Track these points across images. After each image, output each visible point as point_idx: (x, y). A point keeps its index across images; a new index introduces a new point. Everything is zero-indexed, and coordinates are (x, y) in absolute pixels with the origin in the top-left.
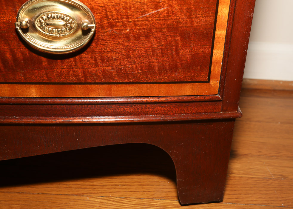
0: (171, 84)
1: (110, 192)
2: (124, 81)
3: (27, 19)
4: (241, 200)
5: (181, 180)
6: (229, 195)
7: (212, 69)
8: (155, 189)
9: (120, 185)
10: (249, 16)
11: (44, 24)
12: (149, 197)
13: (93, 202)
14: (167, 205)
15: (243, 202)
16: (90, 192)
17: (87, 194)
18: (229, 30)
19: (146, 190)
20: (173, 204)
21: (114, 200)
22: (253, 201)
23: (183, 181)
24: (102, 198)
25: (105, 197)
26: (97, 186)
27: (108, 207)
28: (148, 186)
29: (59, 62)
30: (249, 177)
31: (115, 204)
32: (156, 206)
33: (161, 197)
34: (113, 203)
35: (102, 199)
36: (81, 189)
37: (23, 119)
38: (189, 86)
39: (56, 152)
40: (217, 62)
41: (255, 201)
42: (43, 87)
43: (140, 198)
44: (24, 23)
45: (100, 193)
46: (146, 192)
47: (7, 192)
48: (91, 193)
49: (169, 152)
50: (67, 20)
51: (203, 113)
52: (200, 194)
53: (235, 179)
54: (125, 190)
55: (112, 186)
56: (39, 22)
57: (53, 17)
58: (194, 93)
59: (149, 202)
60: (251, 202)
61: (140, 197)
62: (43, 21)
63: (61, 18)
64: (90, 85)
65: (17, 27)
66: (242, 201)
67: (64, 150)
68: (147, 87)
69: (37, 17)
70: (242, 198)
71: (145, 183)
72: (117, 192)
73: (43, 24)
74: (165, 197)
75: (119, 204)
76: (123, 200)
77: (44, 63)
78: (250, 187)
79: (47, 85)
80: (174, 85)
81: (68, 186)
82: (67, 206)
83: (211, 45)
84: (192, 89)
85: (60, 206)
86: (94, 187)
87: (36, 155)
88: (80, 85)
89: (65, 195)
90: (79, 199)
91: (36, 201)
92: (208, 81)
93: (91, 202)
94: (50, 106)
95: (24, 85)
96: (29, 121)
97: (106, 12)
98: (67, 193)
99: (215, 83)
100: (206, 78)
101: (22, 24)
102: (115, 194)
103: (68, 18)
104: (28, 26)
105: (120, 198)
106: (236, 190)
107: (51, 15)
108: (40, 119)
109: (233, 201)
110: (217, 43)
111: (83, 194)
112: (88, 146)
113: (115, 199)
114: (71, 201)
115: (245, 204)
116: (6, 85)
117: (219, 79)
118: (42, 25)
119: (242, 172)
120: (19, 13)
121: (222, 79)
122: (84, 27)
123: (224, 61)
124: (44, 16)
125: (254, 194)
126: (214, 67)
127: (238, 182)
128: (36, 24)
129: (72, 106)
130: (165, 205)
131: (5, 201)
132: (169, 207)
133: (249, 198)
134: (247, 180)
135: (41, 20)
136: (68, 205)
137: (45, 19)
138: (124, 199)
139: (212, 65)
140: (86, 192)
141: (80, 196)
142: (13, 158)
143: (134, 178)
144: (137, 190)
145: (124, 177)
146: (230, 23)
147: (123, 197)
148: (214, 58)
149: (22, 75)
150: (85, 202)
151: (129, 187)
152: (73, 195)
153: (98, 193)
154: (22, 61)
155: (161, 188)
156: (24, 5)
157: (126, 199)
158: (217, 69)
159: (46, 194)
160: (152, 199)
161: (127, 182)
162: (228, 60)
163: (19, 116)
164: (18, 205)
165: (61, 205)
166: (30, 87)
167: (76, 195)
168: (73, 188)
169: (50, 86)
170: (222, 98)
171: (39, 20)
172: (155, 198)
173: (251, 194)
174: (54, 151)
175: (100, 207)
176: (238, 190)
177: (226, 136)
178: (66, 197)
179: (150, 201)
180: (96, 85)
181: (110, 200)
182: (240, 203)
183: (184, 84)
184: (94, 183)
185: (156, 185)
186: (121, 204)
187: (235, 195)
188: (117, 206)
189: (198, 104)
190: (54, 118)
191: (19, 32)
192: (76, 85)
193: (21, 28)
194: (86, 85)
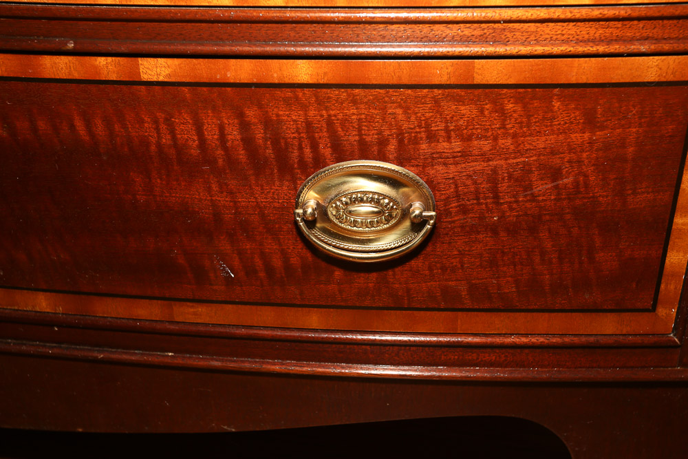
2: (482, 306)
7: (663, 286)
40: (673, 275)
44: (309, 211)
49: (563, 436)
58: (622, 330)
65: (298, 219)
69: (333, 199)
77: (337, 273)
84: (618, 323)
97: (455, 188)
99: (668, 313)
100: (648, 303)
101: (306, 213)
103: (386, 201)
104: (316, 216)
117: (678, 306)
121: (684, 307)
122: (415, 217)
126: (667, 284)
139: (663, 281)
148: (668, 267)
149: (297, 292)
154: (299, 270)
156: (311, 179)
158: (672, 287)
170: (680, 342)
180: (429, 312)
191: (300, 226)
192: (392, 312)
193: (303, 220)
194: (411, 312)
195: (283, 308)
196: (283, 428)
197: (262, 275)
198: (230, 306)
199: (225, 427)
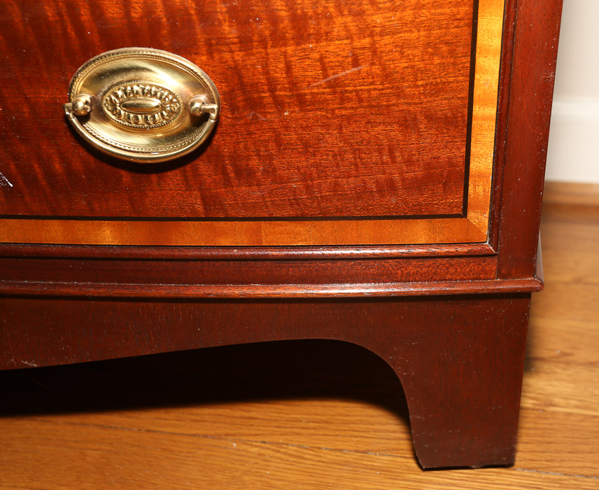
0: (382, 221)
1: (281, 435)
2: (286, 214)
3: (86, 97)
4: (558, 465)
5: (418, 417)
6: (533, 452)
7: (471, 188)
8: (375, 431)
9: (304, 420)
10: (545, 79)
11: (120, 106)
12: (361, 449)
13: (243, 453)
14: (394, 468)
15: (560, 469)
16: (241, 431)
17: (234, 435)
18: (501, 108)
19: (356, 434)
20: (408, 467)
21: (286, 451)
22: (584, 467)
23: (424, 419)
24: (264, 445)
25: (271, 443)
26: (257, 421)
27: (273, 464)
28: (361, 426)
29: (154, 177)
30: (586, 416)
31: (287, 460)
32: (371, 469)
33: (384, 450)
34: (283, 456)
35: (263, 448)
36: (224, 425)
37: (91, 286)
38: (421, 225)
39: (158, 352)
40: (481, 175)
41: (588, 467)
42: (125, 225)
43: (340, 450)
44: (80, 105)
45: (261, 435)
46: (355, 437)
47: (81, 424)
48: (243, 435)
49: (389, 359)
50: (164, 97)
51: (456, 280)
52: (462, 449)
53: (555, 418)
54: (313, 431)
55: (287, 421)
56: (109, 102)
57: (135, 92)
58: (435, 239)
59: (358, 459)
60: (579, 471)
61: (341, 447)
62: (117, 101)
63: (151, 93)
64: (217, 222)
65: (67, 113)
66: (559, 467)
67: (173, 348)
68: (332, 227)
69: (106, 92)
70: (561, 461)
71: (357, 418)
72: (296, 434)
73: (118, 105)
74: (393, 449)
75: (294, 459)
76: (305, 451)
77: (124, 179)
78: (584, 437)
79: (132, 222)
80: (390, 222)
81: (198, 418)
82: (190, 459)
83: (465, 139)
84: (430, 231)
85: (176, 457)
86: (252, 422)
87: (119, 357)
88: (198, 222)
89: (190, 435)
90: (216, 446)
91: (133, 446)
92: (465, 214)
93: (239, 453)
94: (141, 263)
95: (90, 222)
96: (101, 291)
97: (239, 79)
98: (194, 432)
99: (480, 219)
100: (459, 208)
101: (77, 107)
102: (290, 438)
103: (166, 93)
104: (88, 111)
105: (300, 447)
106: (550, 443)
107: (132, 88)
108: (123, 288)
109: (540, 466)
110: (479, 137)
111: (227, 435)
112: (220, 343)
113: (289, 449)
114: (200, 449)
115: (566, 475)
116: (56, 222)
117: (488, 210)
118: (116, 109)
119: (574, 402)
120: (72, 85)
121: (494, 211)
122: (194, 110)
123: (495, 174)
124: (119, 90)
125: (591, 453)
126: (475, 186)
127: (559, 424)
128: (105, 105)
129: (184, 263)
130: (391, 468)
131: (75, 442)
132: (397, 472)
133: (577, 461)
134: (582, 421)
135: (113, 98)
136: (193, 457)
137: (120, 96)
138: (307, 449)
139: (470, 182)
140: (233, 432)
141: (220, 439)
142: (77, 362)
143: (335, 407)
144: (337, 433)
145: (316, 403)
146: (502, 95)
147: (306, 446)
148: (474, 167)
149: (84, 203)
150: (227, 453)
151: (321, 425)
152: (205, 436)
153: (256, 435)
154: (84, 177)
155: (388, 431)
156: (81, 71)
157: (312, 450)
158: (481, 190)
159: (155, 431)
160: (365, 452)
161: (320, 415)
162: (504, 170)
163: (83, 281)
164: (96, 452)
165: (180, 456)
166: (101, 226)
167: (213, 437)
168: (209, 422)
169: (140, 223)
170: (496, 250)
171: (110, 97)
172: (373, 451)
173: (582, 452)
174: (154, 351)
175: (256, 463)
176: (555, 443)
177: (512, 328)
178: (191, 440)
179: (361, 456)
180: (230, 223)
181: (279, 452)
182: (554, 471)
183: (411, 221)
184: (253, 414)
185: (379, 424)
186: (300, 460)
187: (546, 454)
188: (290, 464)
189: (444, 262)
190: (149, 287)
191: (72, 121)
192: (190, 222)
193: (75, 115)
194: (210, 222)
195: (71, 221)
196: (89, 360)
197: (44, 183)
198: (13, 221)
199: (26, 362)
